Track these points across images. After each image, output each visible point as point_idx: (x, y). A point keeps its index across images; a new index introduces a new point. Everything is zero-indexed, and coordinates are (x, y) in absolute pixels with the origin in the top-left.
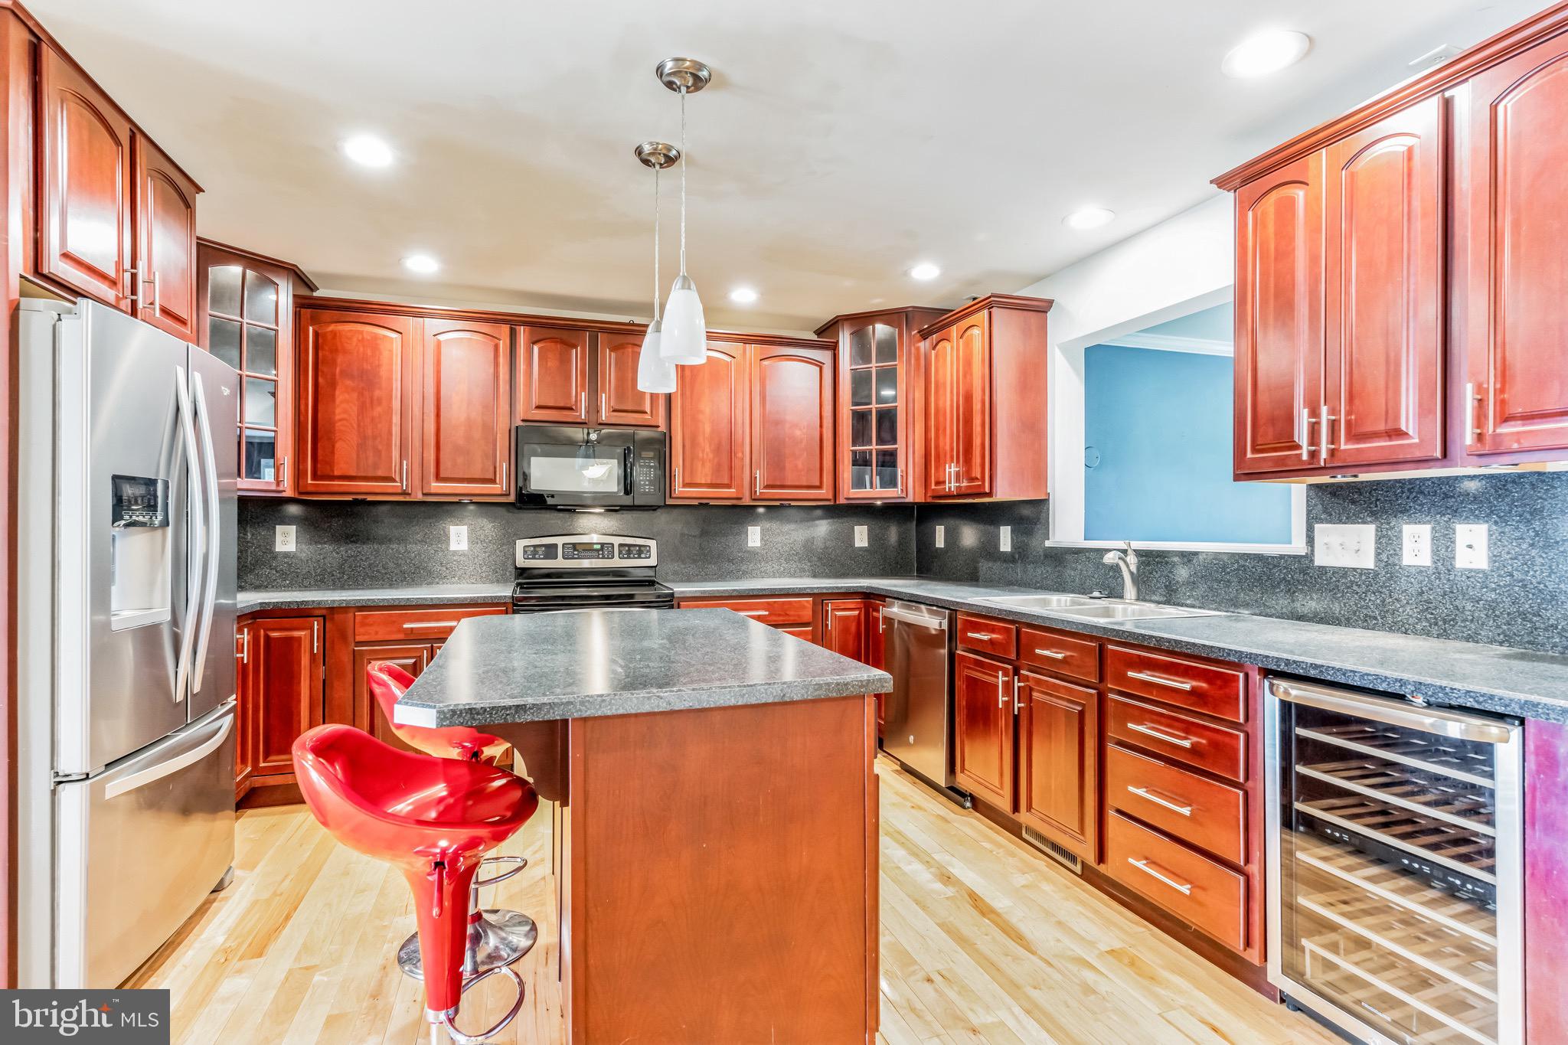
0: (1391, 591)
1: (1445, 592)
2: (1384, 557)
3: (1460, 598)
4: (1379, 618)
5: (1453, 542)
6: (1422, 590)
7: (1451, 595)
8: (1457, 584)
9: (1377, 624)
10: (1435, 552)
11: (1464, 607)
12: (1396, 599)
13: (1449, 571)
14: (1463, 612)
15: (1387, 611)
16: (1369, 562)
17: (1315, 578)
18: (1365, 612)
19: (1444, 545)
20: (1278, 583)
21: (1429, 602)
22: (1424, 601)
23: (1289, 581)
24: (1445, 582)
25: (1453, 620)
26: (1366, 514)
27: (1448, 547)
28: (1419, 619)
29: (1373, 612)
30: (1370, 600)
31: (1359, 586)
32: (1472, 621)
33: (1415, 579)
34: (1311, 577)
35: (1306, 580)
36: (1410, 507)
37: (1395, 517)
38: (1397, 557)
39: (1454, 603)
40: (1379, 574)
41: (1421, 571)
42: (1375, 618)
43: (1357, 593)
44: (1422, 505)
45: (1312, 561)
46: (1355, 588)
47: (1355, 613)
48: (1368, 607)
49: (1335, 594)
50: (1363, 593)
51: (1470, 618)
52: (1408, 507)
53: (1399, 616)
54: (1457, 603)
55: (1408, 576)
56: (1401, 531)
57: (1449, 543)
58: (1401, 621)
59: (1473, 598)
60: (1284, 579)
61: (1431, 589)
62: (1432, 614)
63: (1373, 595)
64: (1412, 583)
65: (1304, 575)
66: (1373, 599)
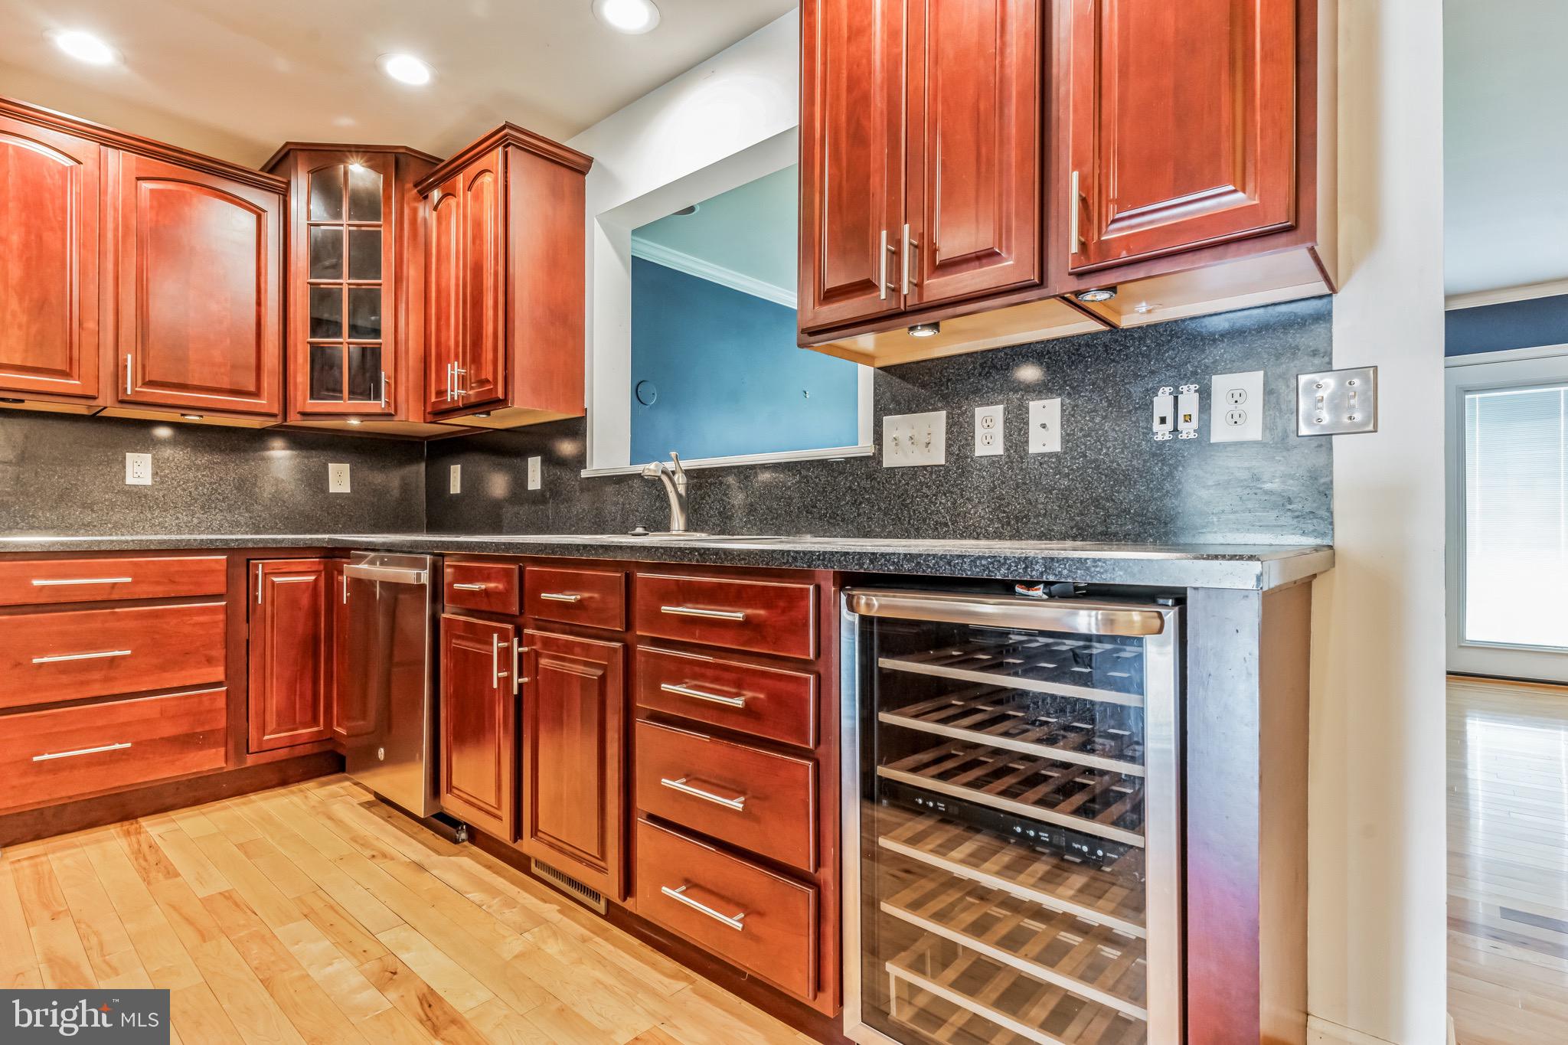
0: (962, 490)
1: (1017, 484)
2: (955, 449)
3: (1033, 489)
4: (949, 524)
5: (1027, 423)
6: (994, 484)
7: (1024, 487)
8: (1029, 474)
9: (948, 531)
10: (1008, 437)
11: (1037, 499)
12: (967, 499)
13: (1022, 458)
14: (1035, 507)
15: (959, 514)
16: (938, 457)
17: (883, 483)
18: (935, 518)
19: (1017, 428)
20: (844, 494)
21: (1001, 498)
22: (997, 498)
23: (855, 490)
24: (1018, 471)
25: (1026, 516)
26: (937, 399)
27: (1021, 430)
28: (991, 520)
29: (944, 517)
30: (941, 503)
31: (929, 487)
32: (1045, 515)
33: (987, 472)
34: (879, 483)
35: (873, 487)
36: (983, 386)
37: (967, 399)
38: (968, 448)
39: (1027, 496)
40: (950, 470)
41: (994, 462)
42: (946, 525)
43: (928, 496)
44: (995, 382)
45: (880, 462)
46: (925, 490)
47: (924, 520)
48: (939, 512)
49: (904, 500)
50: (934, 495)
51: (1043, 512)
52: (980, 386)
53: (971, 518)
54: (1030, 496)
55: (980, 470)
56: (973, 416)
57: (1022, 425)
58: (973, 524)
59: (1046, 488)
60: (850, 487)
61: (1003, 483)
62: (1004, 512)
63: (944, 497)
64: (984, 478)
65: (871, 481)
66: (943, 501)
